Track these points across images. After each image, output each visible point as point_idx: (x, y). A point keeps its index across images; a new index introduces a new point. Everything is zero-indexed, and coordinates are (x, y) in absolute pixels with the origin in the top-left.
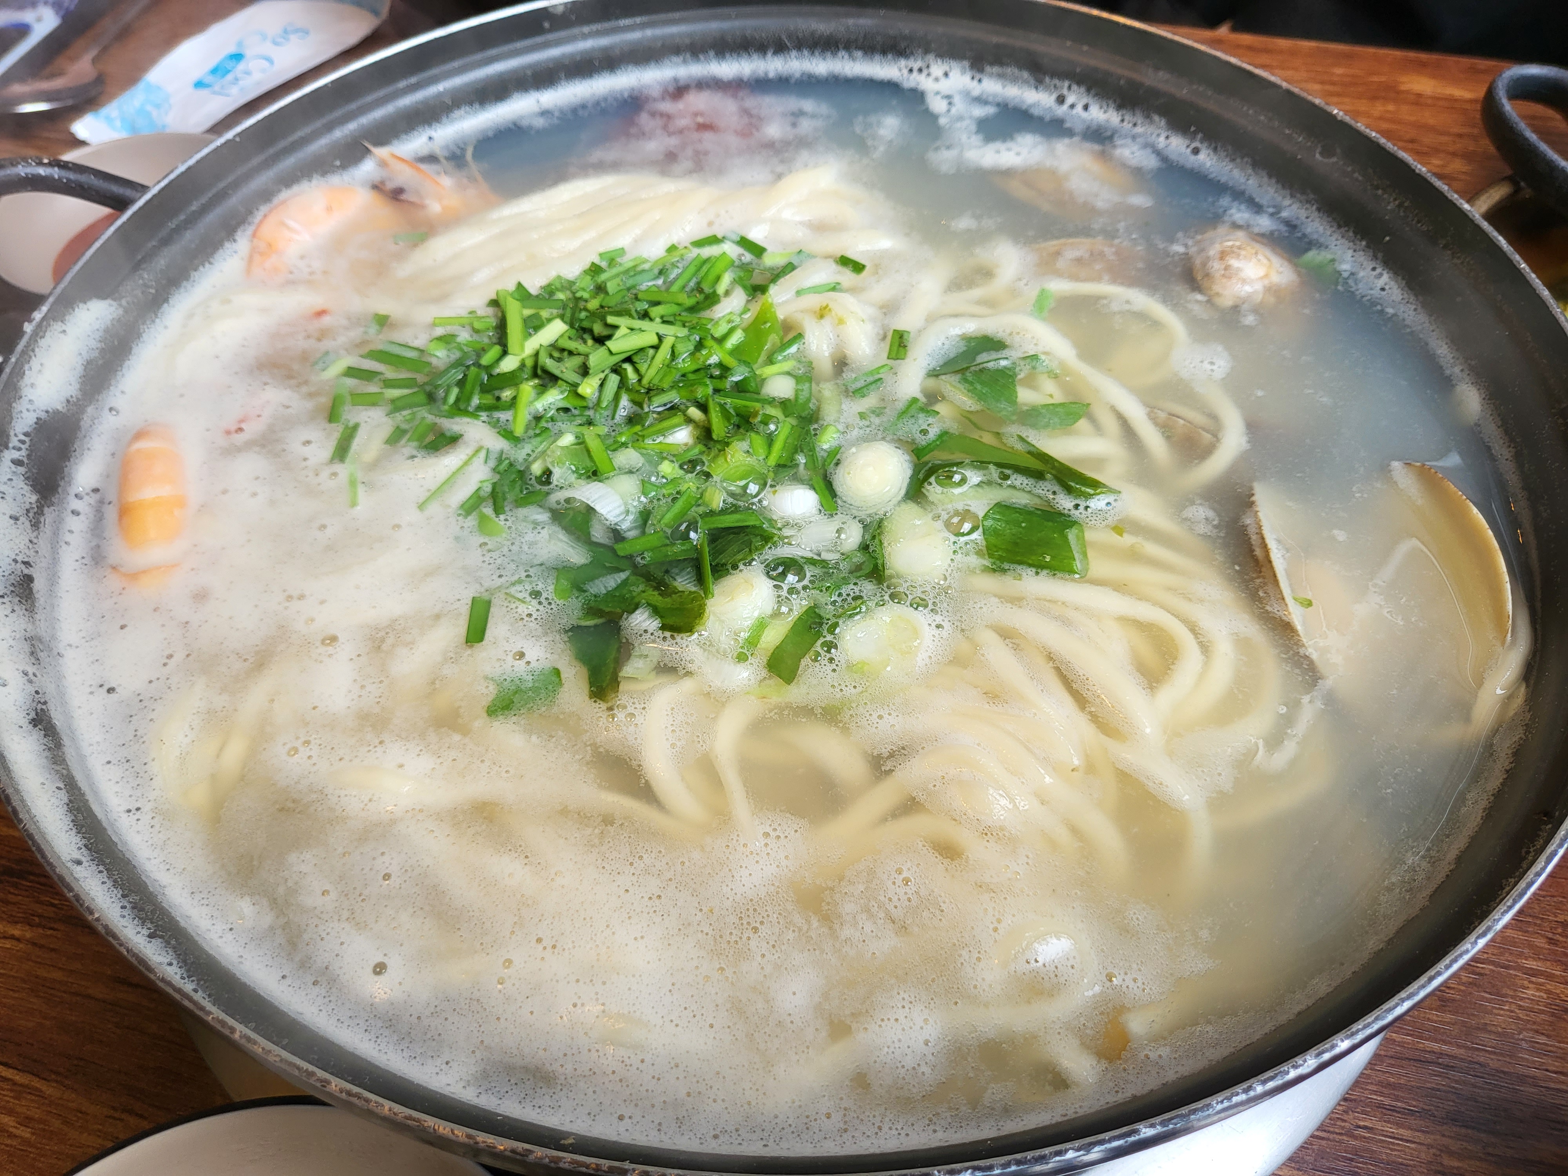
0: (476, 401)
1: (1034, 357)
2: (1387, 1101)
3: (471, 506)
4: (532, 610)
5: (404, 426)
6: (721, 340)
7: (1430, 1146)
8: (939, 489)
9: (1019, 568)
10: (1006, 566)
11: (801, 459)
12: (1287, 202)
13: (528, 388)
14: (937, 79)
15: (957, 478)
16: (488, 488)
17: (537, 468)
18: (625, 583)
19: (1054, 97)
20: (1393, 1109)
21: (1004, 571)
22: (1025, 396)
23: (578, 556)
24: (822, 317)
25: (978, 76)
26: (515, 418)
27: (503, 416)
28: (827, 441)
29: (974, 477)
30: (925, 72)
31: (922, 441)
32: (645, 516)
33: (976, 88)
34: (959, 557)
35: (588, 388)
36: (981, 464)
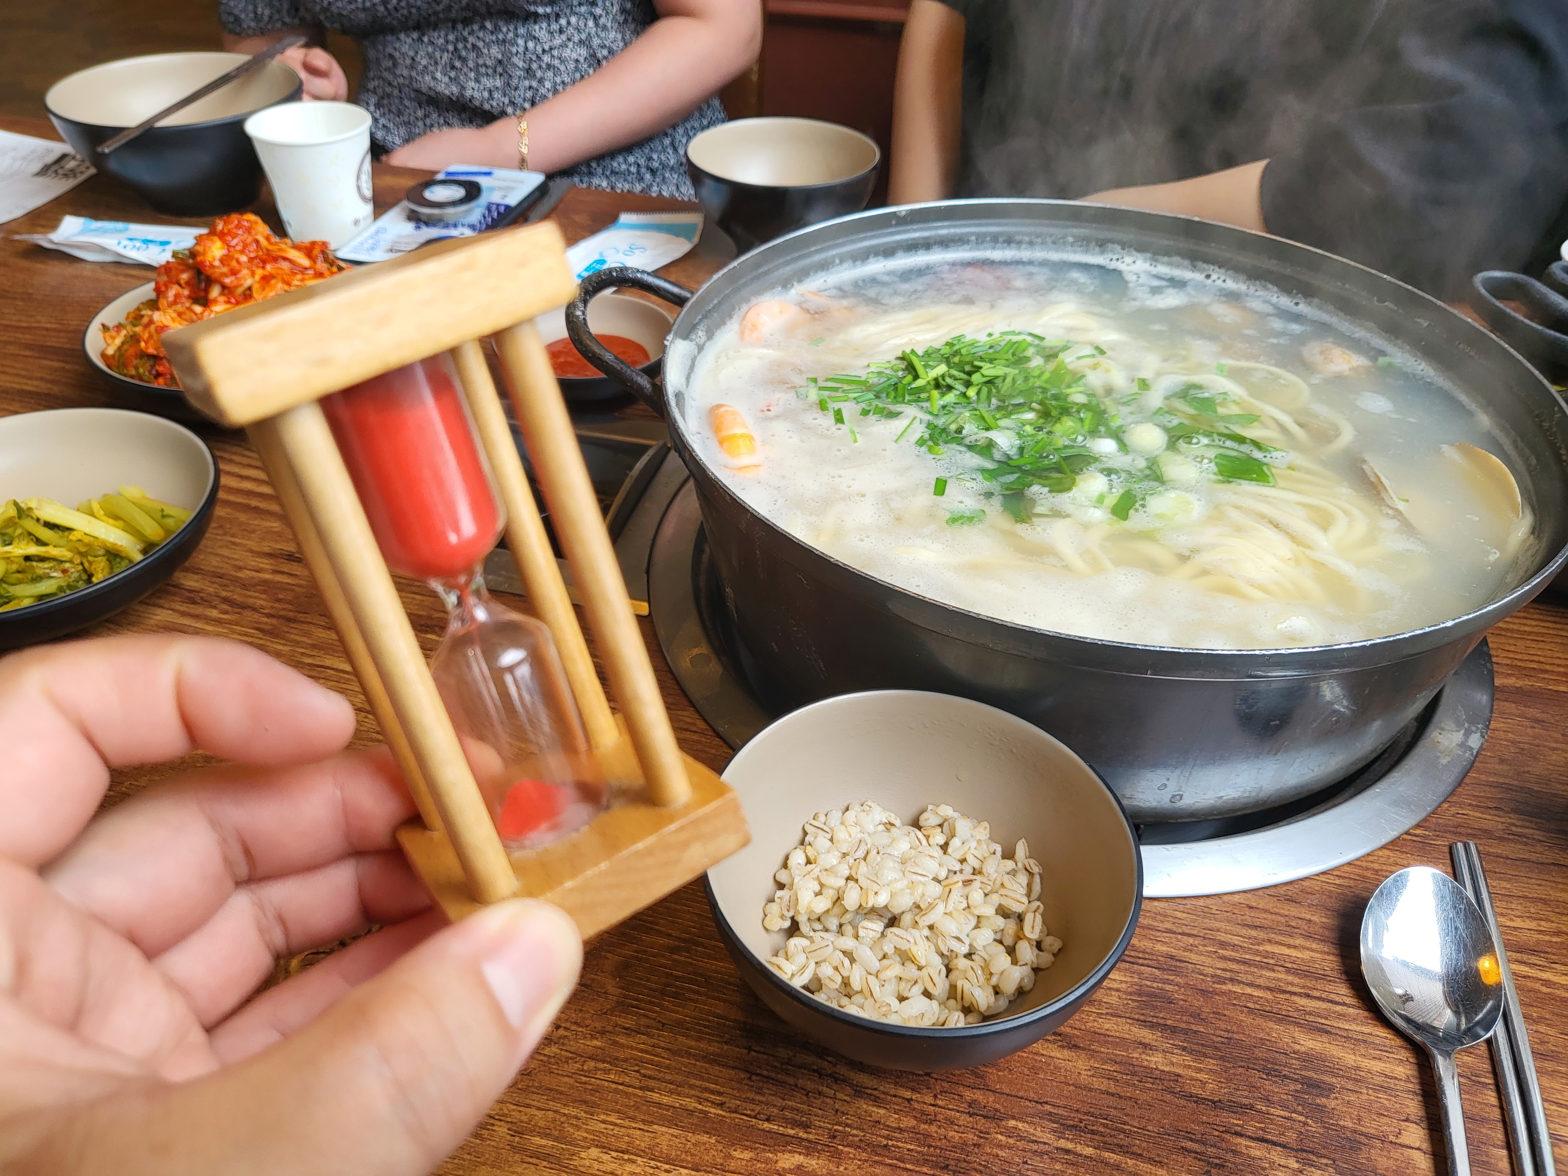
0: (907, 398)
1: (1225, 393)
2: (1474, 803)
3: (921, 442)
4: (973, 485)
5: (867, 408)
6: (1039, 376)
7: (1503, 823)
8: (1185, 445)
9: (1239, 481)
10: (1231, 479)
11: (1102, 429)
12: (1357, 330)
13: (935, 393)
14: (1128, 265)
15: (1195, 441)
16: (927, 436)
17: (953, 427)
18: (1018, 478)
19: (1203, 276)
20: (1479, 807)
21: (1230, 482)
22: (1221, 410)
23: (989, 465)
24: (1095, 369)
25: (1154, 263)
26: (932, 406)
27: (925, 405)
28: (1115, 423)
29: (1205, 441)
30: (1120, 261)
31: (1170, 425)
32: (1021, 449)
33: (1154, 271)
34: (1203, 474)
35: (972, 392)
36: (1208, 434)
